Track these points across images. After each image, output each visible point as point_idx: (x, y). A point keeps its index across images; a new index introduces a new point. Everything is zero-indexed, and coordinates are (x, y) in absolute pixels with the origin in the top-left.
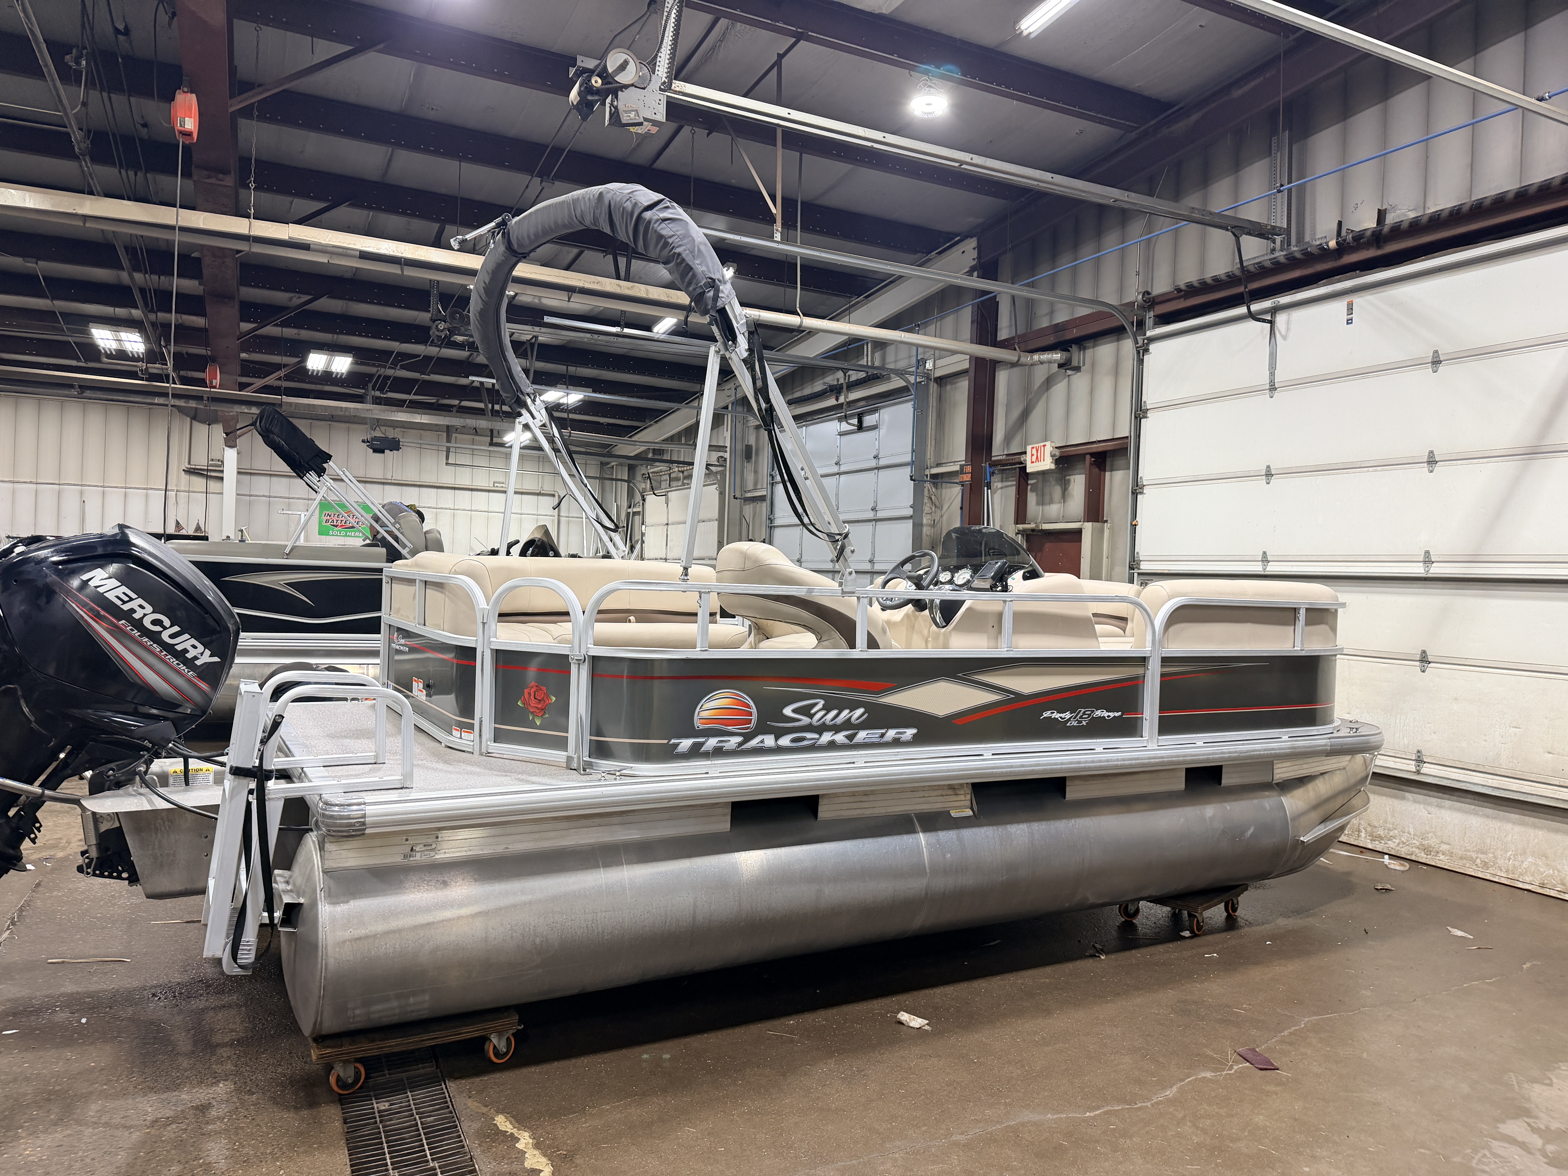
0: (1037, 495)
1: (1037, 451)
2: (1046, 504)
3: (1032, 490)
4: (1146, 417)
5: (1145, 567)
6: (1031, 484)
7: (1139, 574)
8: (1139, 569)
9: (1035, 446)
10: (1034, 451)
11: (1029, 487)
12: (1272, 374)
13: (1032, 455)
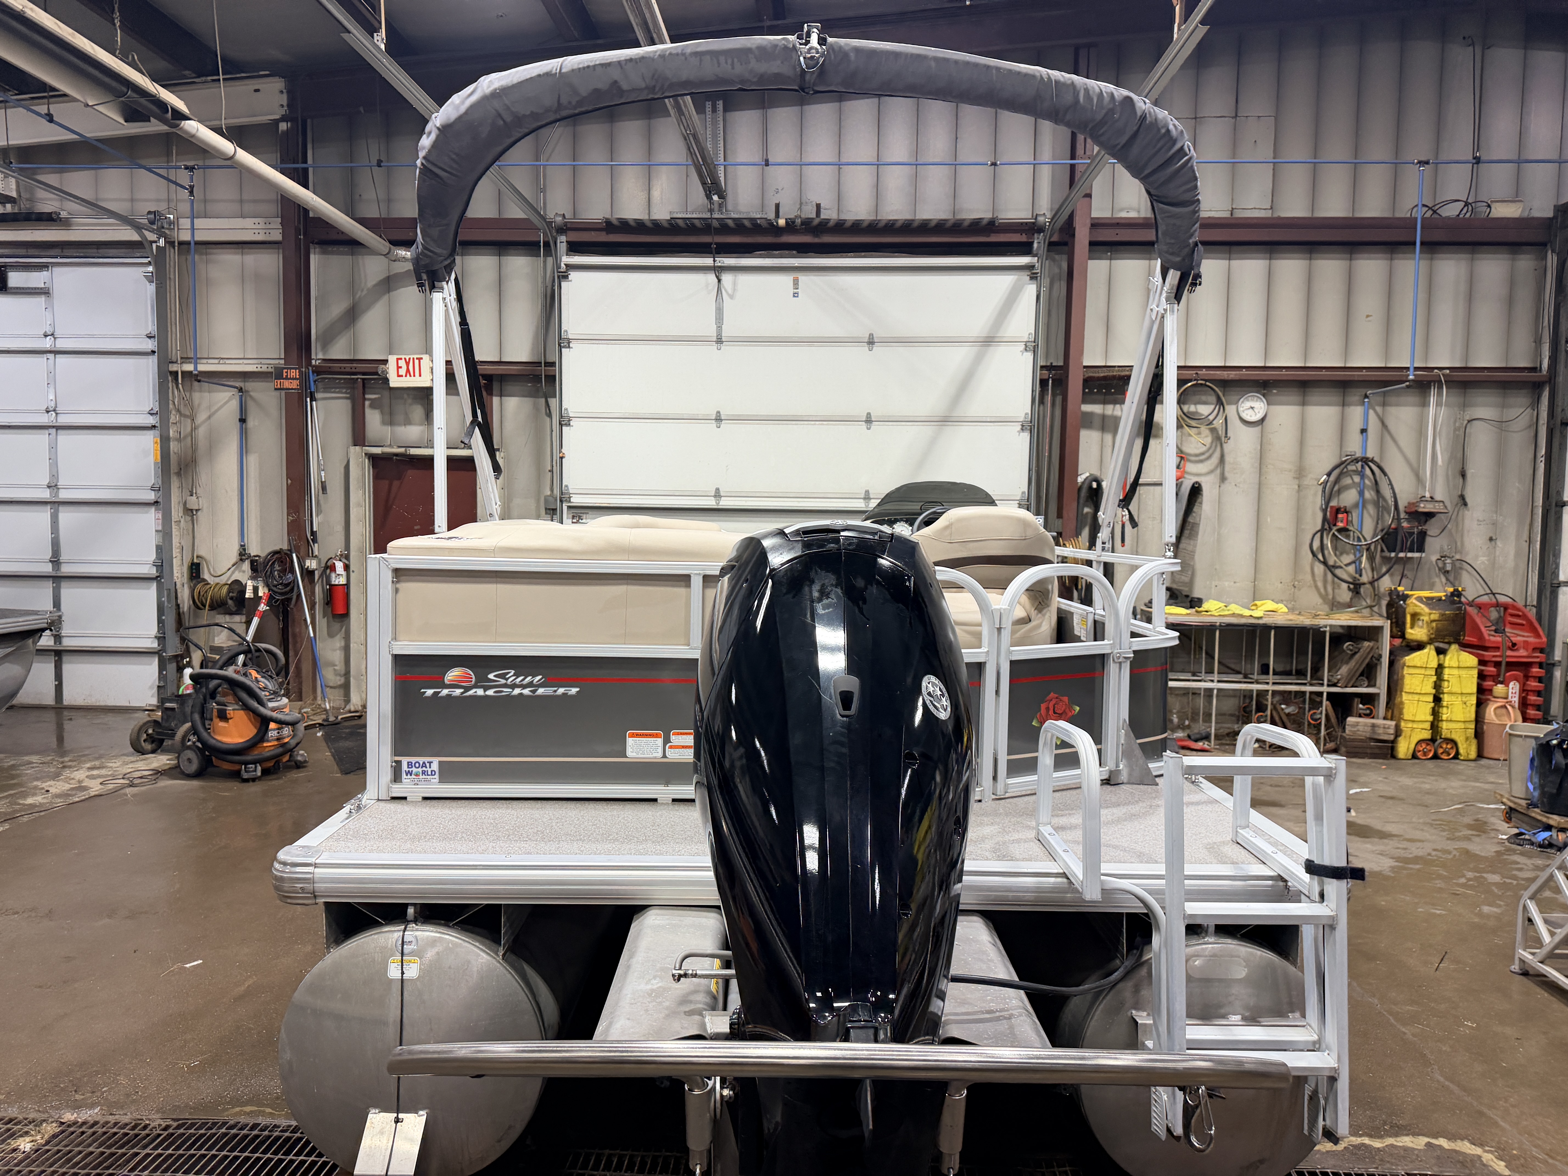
0: (382, 413)
1: (408, 364)
2: (399, 425)
3: (372, 406)
4: (569, 347)
5: (576, 500)
6: (369, 399)
7: (569, 507)
8: (570, 502)
9: (403, 357)
10: (402, 363)
11: (367, 403)
12: (719, 328)
13: (399, 367)
